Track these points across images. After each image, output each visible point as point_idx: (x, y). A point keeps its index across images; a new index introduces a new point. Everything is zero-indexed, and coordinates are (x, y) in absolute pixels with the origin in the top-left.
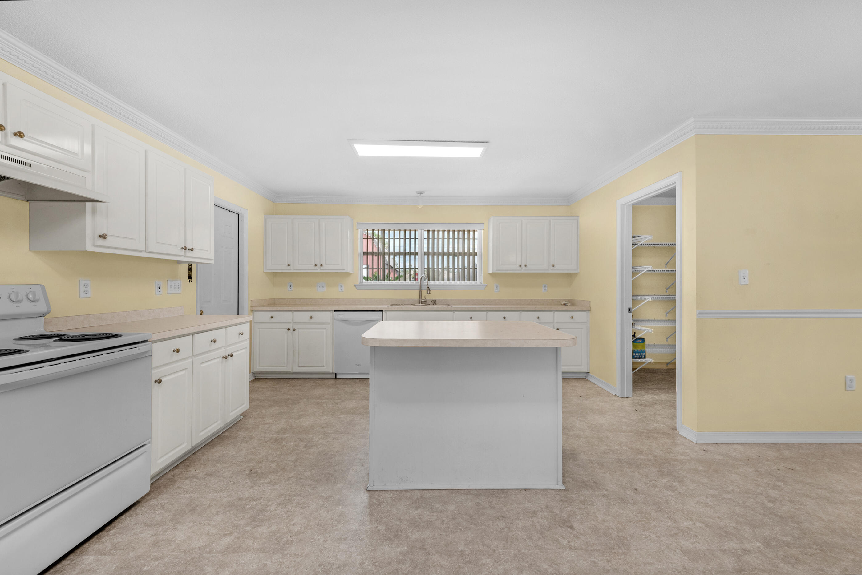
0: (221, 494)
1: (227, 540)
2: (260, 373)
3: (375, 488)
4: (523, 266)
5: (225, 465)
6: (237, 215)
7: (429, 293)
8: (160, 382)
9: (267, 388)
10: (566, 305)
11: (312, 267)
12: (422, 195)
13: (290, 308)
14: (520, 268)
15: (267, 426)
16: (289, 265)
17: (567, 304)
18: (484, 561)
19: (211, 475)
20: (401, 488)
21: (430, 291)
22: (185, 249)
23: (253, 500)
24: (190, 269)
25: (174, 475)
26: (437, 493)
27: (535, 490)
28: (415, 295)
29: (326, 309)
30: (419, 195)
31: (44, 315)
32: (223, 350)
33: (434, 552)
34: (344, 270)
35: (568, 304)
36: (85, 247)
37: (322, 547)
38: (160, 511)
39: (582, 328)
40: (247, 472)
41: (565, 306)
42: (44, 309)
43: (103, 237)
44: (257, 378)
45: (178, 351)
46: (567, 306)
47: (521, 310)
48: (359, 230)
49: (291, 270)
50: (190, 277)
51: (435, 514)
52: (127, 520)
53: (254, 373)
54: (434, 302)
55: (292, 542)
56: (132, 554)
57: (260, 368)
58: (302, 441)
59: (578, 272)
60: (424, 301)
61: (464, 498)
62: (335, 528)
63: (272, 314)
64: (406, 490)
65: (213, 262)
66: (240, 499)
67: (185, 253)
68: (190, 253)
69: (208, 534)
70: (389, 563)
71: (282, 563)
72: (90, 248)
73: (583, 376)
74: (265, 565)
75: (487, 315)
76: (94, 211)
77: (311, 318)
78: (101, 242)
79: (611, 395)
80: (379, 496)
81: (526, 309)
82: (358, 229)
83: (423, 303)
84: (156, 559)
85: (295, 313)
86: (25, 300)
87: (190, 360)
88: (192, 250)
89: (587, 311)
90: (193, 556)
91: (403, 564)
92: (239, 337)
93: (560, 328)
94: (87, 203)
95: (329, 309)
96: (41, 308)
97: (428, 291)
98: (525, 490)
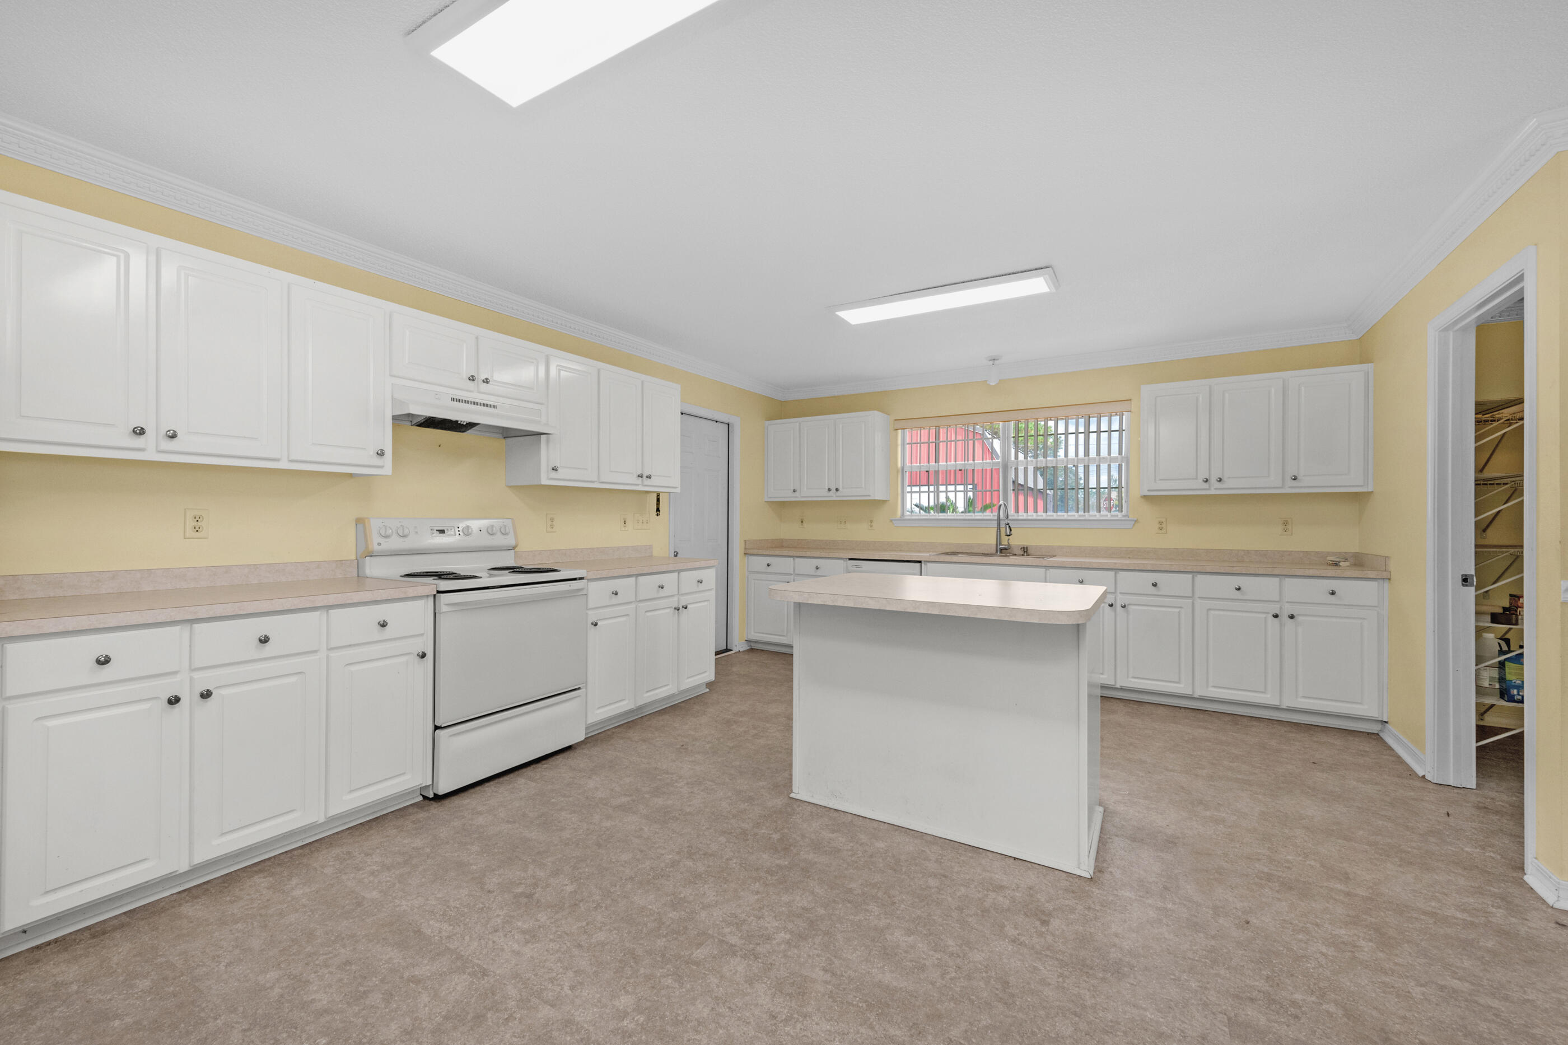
0: (643, 760)
1: (624, 800)
2: (756, 642)
3: (798, 797)
4: (1213, 480)
5: (662, 735)
6: (727, 426)
7: (1008, 533)
8: (596, 625)
9: (757, 662)
10: (1336, 564)
11: (825, 492)
12: (996, 362)
13: (791, 553)
14: (1206, 486)
15: (728, 705)
16: (794, 491)
17: (1339, 562)
18: (870, 908)
19: (644, 741)
20: (831, 806)
21: (1011, 530)
22: (641, 476)
23: (668, 773)
24: (658, 500)
25: (613, 733)
26: (876, 825)
27: (1033, 865)
28: (989, 539)
29: (837, 555)
30: (991, 362)
31: (514, 548)
32: (676, 599)
33: (816, 878)
34: (869, 496)
35: (1341, 564)
36: (540, 480)
37: (702, 833)
38: (587, 760)
39: (1364, 619)
40: (678, 746)
41: (1334, 568)
42: (513, 543)
43: (554, 469)
44: (752, 649)
45: (616, 594)
46: (1338, 568)
47: (1195, 570)
48: (900, 431)
49: (797, 497)
50: (658, 510)
51: (851, 844)
52: (559, 758)
53: (750, 641)
54: (1025, 551)
55: (677, 819)
56: (550, 787)
57: (756, 634)
58: (755, 728)
59: (1370, 490)
60: (1005, 549)
61: (907, 840)
62: (727, 821)
63: (769, 560)
64: (837, 810)
65: (678, 490)
66: (656, 769)
67: (642, 481)
68: (648, 482)
69: (612, 790)
70: (757, 869)
71: (656, 833)
72: (545, 482)
73: (1374, 728)
74: (641, 829)
75: (1116, 576)
76: (548, 442)
77: (817, 568)
78: (553, 474)
79: (1416, 775)
80: (799, 806)
81: (1208, 569)
82: (897, 430)
83: (1004, 551)
84: (564, 796)
85: (797, 560)
86: (499, 534)
87: (633, 606)
88: (649, 477)
89: (1381, 582)
90: (591, 803)
91: (771, 875)
92: (698, 586)
93: (1299, 615)
94: (542, 436)
95: (842, 555)
96: (510, 541)
97: (1008, 530)
98: (1015, 859)
